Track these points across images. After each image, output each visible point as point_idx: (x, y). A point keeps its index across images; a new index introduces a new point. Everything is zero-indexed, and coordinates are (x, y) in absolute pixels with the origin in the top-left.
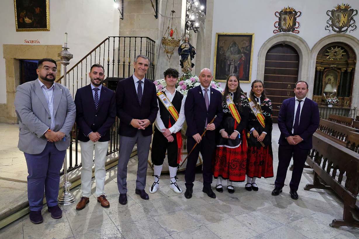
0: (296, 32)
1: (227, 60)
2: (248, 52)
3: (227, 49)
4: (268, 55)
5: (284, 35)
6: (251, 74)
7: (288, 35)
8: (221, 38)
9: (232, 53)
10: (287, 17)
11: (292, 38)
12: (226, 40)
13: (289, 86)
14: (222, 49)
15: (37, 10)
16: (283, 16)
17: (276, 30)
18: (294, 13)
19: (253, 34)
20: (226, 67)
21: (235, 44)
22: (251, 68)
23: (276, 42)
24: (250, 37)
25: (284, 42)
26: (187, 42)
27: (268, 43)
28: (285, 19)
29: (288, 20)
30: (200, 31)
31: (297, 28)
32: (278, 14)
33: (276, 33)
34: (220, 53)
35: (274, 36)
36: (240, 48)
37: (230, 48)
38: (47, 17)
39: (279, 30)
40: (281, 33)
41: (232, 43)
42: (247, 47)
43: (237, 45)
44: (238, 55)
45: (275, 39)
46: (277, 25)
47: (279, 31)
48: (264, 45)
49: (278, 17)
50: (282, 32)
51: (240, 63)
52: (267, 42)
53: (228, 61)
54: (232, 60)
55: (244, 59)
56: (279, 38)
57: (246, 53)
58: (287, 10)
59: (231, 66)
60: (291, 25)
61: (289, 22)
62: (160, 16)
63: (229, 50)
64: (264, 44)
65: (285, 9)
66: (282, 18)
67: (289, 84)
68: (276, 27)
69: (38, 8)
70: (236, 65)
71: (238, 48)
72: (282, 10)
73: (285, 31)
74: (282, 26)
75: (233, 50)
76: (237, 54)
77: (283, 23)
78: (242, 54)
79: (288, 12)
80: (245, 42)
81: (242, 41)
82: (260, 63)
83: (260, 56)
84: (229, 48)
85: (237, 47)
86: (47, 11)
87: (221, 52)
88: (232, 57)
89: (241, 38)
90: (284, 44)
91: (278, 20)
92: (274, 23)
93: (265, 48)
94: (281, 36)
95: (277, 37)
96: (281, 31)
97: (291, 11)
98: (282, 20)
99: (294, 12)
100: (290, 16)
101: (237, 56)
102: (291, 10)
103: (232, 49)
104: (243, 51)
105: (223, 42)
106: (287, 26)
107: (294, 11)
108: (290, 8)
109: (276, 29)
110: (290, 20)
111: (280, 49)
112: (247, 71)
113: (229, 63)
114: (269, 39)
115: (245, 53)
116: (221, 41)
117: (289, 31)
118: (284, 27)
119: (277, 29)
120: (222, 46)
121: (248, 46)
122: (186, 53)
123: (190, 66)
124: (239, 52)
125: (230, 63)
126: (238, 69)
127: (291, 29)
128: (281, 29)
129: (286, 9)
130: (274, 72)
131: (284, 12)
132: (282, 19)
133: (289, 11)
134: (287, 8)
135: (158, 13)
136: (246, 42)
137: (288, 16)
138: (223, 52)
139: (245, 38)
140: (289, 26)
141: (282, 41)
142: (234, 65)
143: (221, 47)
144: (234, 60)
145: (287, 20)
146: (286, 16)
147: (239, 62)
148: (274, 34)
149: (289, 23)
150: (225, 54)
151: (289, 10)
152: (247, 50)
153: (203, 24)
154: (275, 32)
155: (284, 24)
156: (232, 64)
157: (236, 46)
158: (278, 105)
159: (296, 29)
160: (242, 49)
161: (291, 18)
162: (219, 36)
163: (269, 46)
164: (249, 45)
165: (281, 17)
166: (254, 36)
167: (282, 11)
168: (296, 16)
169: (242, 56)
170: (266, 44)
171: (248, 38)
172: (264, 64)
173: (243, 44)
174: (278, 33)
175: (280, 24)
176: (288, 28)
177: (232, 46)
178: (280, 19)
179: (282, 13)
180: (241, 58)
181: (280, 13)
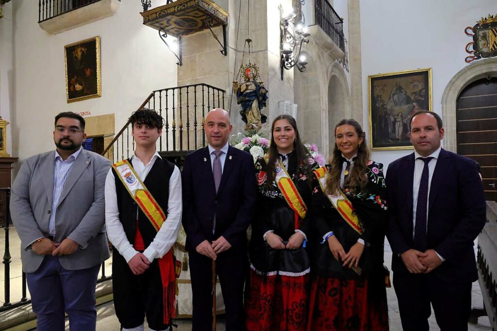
1: (390, 115)
3: (388, 98)
4: (463, 99)
5: (486, 63)
7: (494, 62)
8: (376, 83)
9: (396, 104)
10: (489, 33)
12: (385, 85)
14: (379, 99)
15: (88, 72)
16: (481, 33)
17: (471, 57)
19: (429, 69)
20: (389, 126)
21: (400, 88)
24: (424, 75)
25: (488, 74)
26: (251, 80)
27: (457, 80)
28: (485, 37)
29: (491, 38)
30: (338, 76)
32: (470, 32)
33: (471, 61)
34: (377, 105)
35: (467, 67)
37: (394, 95)
38: (98, 79)
39: (476, 55)
40: (480, 59)
41: (395, 89)
42: (421, 91)
43: (403, 90)
44: (408, 105)
45: (469, 73)
46: (471, 48)
47: (476, 57)
48: (452, 83)
49: (471, 35)
50: (482, 59)
52: (456, 78)
53: (391, 116)
54: (397, 114)
55: (417, 111)
56: (478, 68)
57: (421, 100)
58: (488, 22)
59: (397, 125)
61: (494, 40)
62: (231, 52)
63: (391, 99)
64: (450, 82)
65: (484, 20)
66: (479, 35)
68: (470, 52)
69: (89, 70)
70: (405, 122)
71: (406, 94)
72: (477, 23)
73: (487, 55)
74: (481, 49)
75: (398, 97)
76: (405, 104)
77: (481, 43)
78: (414, 103)
79: (490, 24)
80: (416, 83)
81: (411, 83)
82: (446, 114)
83: (446, 102)
85: (404, 93)
86: (97, 72)
87: (379, 105)
88: (397, 109)
89: (410, 79)
90: (489, 78)
91: (471, 39)
92: (465, 47)
93: (453, 88)
94: (481, 64)
95: (473, 68)
96: (479, 57)
97: (496, 21)
98: (480, 39)
100: (494, 30)
102: (494, 19)
103: (396, 97)
104: (414, 98)
105: (381, 88)
106: (491, 46)
108: (494, 17)
109: (469, 55)
111: (483, 86)
113: (392, 120)
114: (459, 72)
115: (418, 101)
117: (495, 54)
118: (485, 50)
119: (473, 55)
121: (423, 89)
122: (247, 99)
123: (258, 120)
124: (408, 101)
125: (395, 119)
129: (486, 19)
130: (477, 126)
131: (482, 26)
132: (480, 37)
133: (492, 23)
134: (487, 18)
135: (227, 47)
136: (419, 84)
137: (490, 31)
138: (381, 104)
139: (415, 77)
140: (493, 46)
141: (485, 74)
142: (401, 123)
143: (378, 96)
144: (400, 115)
145: (489, 37)
146: (486, 31)
147: (409, 116)
148: (468, 64)
149: (493, 42)
150: (385, 106)
151: (491, 21)
152: (421, 96)
153: (344, 64)
154: (468, 59)
155: (485, 44)
156: (397, 120)
157: (402, 92)
158: (491, 182)
160: (413, 95)
162: (374, 80)
163: (461, 84)
165: (477, 34)
166: (430, 73)
167: (478, 25)
169: (414, 107)
170: (454, 83)
171: (420, 77)
172: (454, 115)
173: (413, 88)
174: (475, 60)
175: (476, 46)
176: (493, 49)
177: (396, 93)
178: (475, 38)
179: (479, 27)
180: (412, 110)
181: (475, 29)
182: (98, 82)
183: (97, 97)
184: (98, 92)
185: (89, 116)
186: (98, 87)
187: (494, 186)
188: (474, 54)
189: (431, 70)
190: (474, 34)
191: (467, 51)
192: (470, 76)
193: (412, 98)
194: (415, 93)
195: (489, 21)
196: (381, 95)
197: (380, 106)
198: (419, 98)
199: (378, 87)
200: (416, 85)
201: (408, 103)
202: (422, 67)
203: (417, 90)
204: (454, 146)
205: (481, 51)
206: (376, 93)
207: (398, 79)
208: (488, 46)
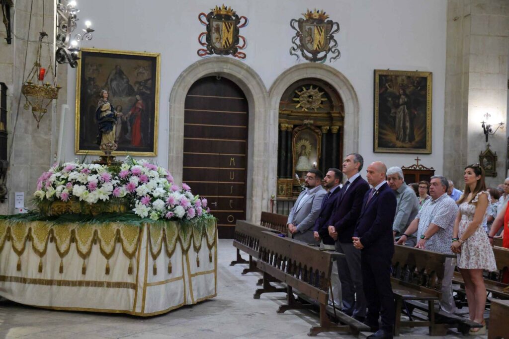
0: (239, 56)
2: (148, 92)
4: (190, 98)
5: (218, 61)
6: (157, 137)
7: (226, 61)
8: (89, 59)
10: (223, 26)
11: (234, 66)
12: (101, 65)
13: (232, 161)
14: (92, 82)
16: (215, 24)
17: (203, 50)
18: (234, 18)
19: (158, 55)
21: (120, 73)
22: (156, 125)
23: (203, 74)
24: (151, 62)
25: (219, 73)
27: (187, 74)
28: (218, 30)
29: (224, 32)
31: (241, 48)
32: (204, 19)
33: (203, 55)
34: (89, 91)
35: (199, 62)
36: (131, 83)
37: (112, 80)
39: (208, 49)
40: (213, 55)
41: (114, 72)
42: (146, 81)
43: (124, 77)
44: (130, 98)
45: (201, 68)
46: (204, 40)
47: (208, 52)
48: (181, 78)
49: (205, 23)
50: (214, 55)
51: (132, 114)
52: (187, 72)
54: (116, 107)
55: (140, 107)
56: (210, 65)
57: (146, 93)
58: (222, 13)
60: (231, 41)
61: (227, 35)
64: (181, 76)
65: (218, 9)
66: (212, 26)
67: (232, 157)
68: (203, 44)
70: (125, 119)
71: (128, 82)
72: (211, 11)
73: (219, 52)
74: (213, 43)
75: (117, 85)
76: (126, 96)
77: (214, 36)
78: (137, 96)
79: (223, 16)
80: (141, 70)
81: (136, 68)
82: (174, 115)
83: (175, 100)
84: (109, 82)
85: (125, 80)
87: (91, 90)
88: (115, 101)
89: (133, 63)
90: (219, 78)
91: (204, 29)
92: (198, 36)
93: (183, 84)
94: (213, 61)
95: (205, 63)
96: (211, 53)
97: (230, 14)
98: (213, 31)
99: (234, 16)
100: (227, 24)
101: (126, 100)
102: (227, 12)
103: (114, 84)
104: (138, 89)
105: (95, 67)
106: (223, 43)
107: (234, 14)
108: (227, 9)
109: (201, 47)
110: (228, 31)
111: (211, 86)
112: (149, 131)
114: (191, 66)
115: (142, 94)
116: (89, 66)
117: (227, 53)
118: (218, 45)
119: (205, 48)
120: (93, 77)
121: (149, 79)
124: (130, 92)
126: (129, 128)
127: (230, 49)
128: (211, 48)
129: (220, 9)
130: (202, 132)
131: (216, 16)
132: (213, 28)
133: (225, 15)
136: (144, 71)
137: (224, 24)
138: (95, 90)
139: (141, 62)
140: (226, 42)
141: (215, 73)
142: (120, 119)
143: (90, 78)
144: (119, 108)
145: (222, 31)
146: (220, 23)
147: (130, 113)
148: (200, 58)
149: (225, 38)
151: (225, 13)
152: (147, 88)
154: (201, 52)
155: (217, 38)
157: (123, 79)
158: (213, 200)
159: (239, 50)
160: (137, 86)
161: (230, 28)
162: (86, 55)
163: (191, 80)
164: (150, 77)
165: (211, 24)
166: (159, 61)
167: (212, 13)
168: (238, 26)
169: (137, 100)
170: (184, 77)
171: (146, 63)
172: (182, 117)
173: (137, 75)
174: (207, 55)
175: (209, 39)
176: (226, 47)
177: (115, 79)
178: (209, 28)
179: (213, 17)
180: (135, 104)
181: (209, 17)
187: (216, 205)
188: (207, 48)
189: (160, 57)
190: (207, 23)
191: (200, 42)
192: (201, 73)
193: (136, 89)
194: (139, 83)
195: (223, 12)
196: (94, 78)
197: (93, 93)
198: (144, 90)
199: (91, 66)
200: (140, 73)
201: (130, 95)
202: (151, 52)
203: (142, 79)
204: (180, 155)
205: (213, 45)
206: (89, 74)
207: (119, 61)
208: (221, 41)
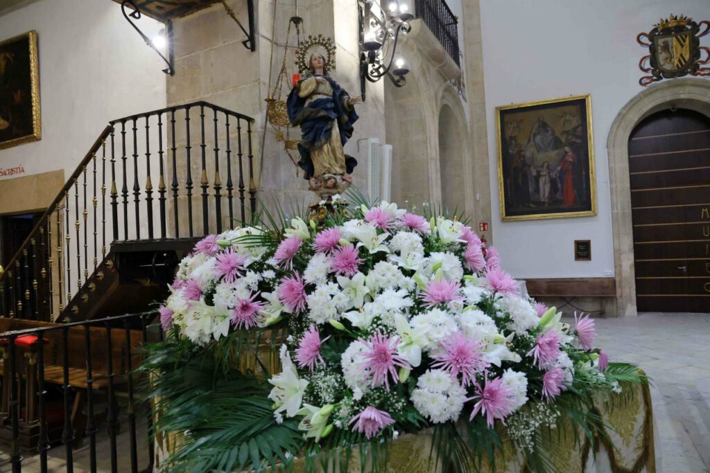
0: (702, 73)
1: (530, 166)
2: (579, 141)
3: (526, 141)
4: (636, 141)
5: (670, 86)
6: (595, 193)
7: (682, 85)
8: (507, 117)
9: (539, 149)
10: (673, 41)
11: (697, 88)
12: (521, 121)
13: (705, 212)
14: (513, 142)
15: (18, 97)
16: (661, 42)
17: (648, 78)
18: (689, 27)
19: (587, 96)
20: (530, 183)
21: (544, 126)
22: (593, 179)
23: (650, 106)
24: (580, 105)
25: (672, 103)
26: (319, 71)
27: (628, 111)
28: (666, 47)
29: (676, 49)
30: (451, 106)
31: (703, 63)
32: (645, 40)
33: (648, 83)
34: (511, 151)
35: (643, 92)
36: (558, 134)
37: (535, 135)
38: (34, 108)
39: (654, 75)
40: (662, 81)
41: (536, 125)
42: (575, 129)
43: (549, 129)
44: (556, 152)
45: (646, 100)
46: (647, 65)
47: (655, 78)
48: (621, 116)
49: (647, 44)
50: (664, 80)
51: (562, 169)
52: (627, 108)
53: (532, 168)
54: (541, 164)
55: (571, 160)
56: (658, 94)
57: (575, 142)
58: (670, 25)
59: (542, 181)
60: (687, 57)
61: (680, 51)
63: (532, 143)
64: (619, 115)
65: (664, 23)
66: (658, 45)
67: (705, 207)
68: (646, 71)
70: (554, 176)
71: (553, 133)
72: (654, 27)
73: (671, 74)
74: (661, 66)
75: (542, 139)
76: (552, 149)
77: (662, 56)
78: (566, 148)
79: (673, 29)
80: (568, 117)
81: (562, 117)
82: (615, 163)
83: (614, 146)
84: (532, 138)
85: (550, 132)
86: (33, 95)
87: (513, 150)
88: (541, 157)
89: (558, 111)
90: (673, 109)
91: (646, 52)
93: (623, 125)
94: (663, 89)
95: (651, 93)
96: (660, 78)
97: (682, 23)
98: (660, 51)
99: (689, 24)
100: (679, 37)
101: (553, 154)
102: (679, 22)
103: (538, 138)
105: (515, 125)
106: (676, 62)
107: (690, 22)
108: (678, 18)
109: (644, 74)
110: (682, 46)
111: (665, 122)
112: (584, 186)
113: (534, 173)
114: (631, 101)
115: (572, 145)
116: (509, 124)
117: (683, 73)
118: (668, 67)
119: (650, 74)
120: (513, 135)
121: (578, 126)
124: (557, 144)
125: (538, 172)
126: (559, 185)
127: (688, 67)
129: (667, 21)
130: (658, 181)
131: (661, 31)
132: (659, 48)
133: (676, 27)
134: (669, 20)
136: (571, 118)
137: (674, 39)
138: (517, 149)
139: (567, 108)
140: (679, 61)
141: (668, 103)
142: (547, 177)
143: (511, 137)
144: (545, 165)
145: (672, 47)
146: (669, 39)
147: (559, 168)
148: (643, 88)
149: (678, 56)
150: (522, 153)
151: (675, 24)
152: (577, 137)
153: (459, 89)
154: (644, 81)
155: (667, 58)
156: (542, 173)
157: (547, 131)
158: (681, 264)
159: (701, 66)
160: (565, 136)
161: (684, 41)
162: (506, 114)
163: (634, 118)
164: (580, 122)
165: (655, 42)
166: (589, 101)
167: (655, 30)
168: (697, 35)
169: (566, 153)
170: (624, 115)
171: (574, 109)
172: (626, 165)
173: (564, 124)
174: (653, 83)
175: (654, 61)
176: (680, 66)
177: (539, 133)
178: (653, 49)
179: (657, 33)
180: (564, 157)
181: (652, 36)
182: (34, 113)
183: (33, 141)
184: (35, 131)
185: (22, 175)
186: (34, 122)
187: (685, 270)
188: (652, 73)
189: (589, 98)
190: (650, 43)
191: (642, 69)
192: (647, 106)
193: (563, 140)
194: (567, 132)
195: (672, 24)
196: (515, 136)
197: (515, 153)
198: (573, 140)
199: (511, 124)
200: (567, 121)
201: (557, 148)
202: (577, 93)
203: (569, 127)
204: (627, 211)
205: (661, 68)
206: (509, 133)
207: (542, 112)
208: (672, 61)
